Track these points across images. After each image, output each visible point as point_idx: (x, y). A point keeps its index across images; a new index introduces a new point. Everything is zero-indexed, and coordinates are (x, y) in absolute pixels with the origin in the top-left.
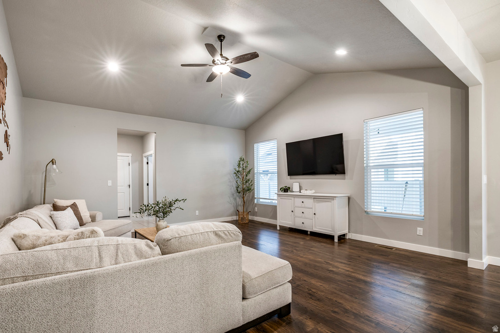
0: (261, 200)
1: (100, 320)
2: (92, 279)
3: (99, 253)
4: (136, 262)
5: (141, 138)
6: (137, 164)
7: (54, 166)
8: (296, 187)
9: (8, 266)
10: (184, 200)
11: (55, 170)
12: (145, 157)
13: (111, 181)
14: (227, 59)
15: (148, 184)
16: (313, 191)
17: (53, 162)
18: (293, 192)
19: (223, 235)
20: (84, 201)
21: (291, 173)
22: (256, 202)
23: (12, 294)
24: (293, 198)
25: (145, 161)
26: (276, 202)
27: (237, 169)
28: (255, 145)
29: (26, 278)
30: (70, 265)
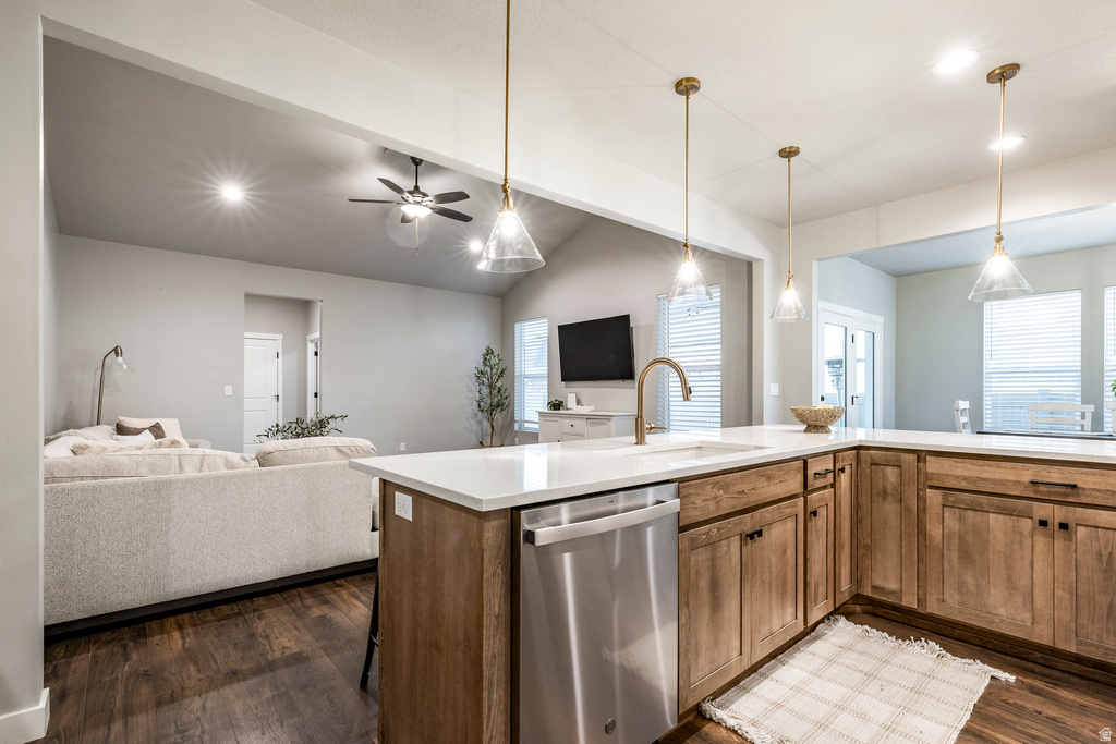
0: (527, 425)
1: (177, 527)
2: (168, 484)
3: (180, 463)
4: (223, 471)
5: (304, 306)
6: (294, 356)
7: (120, 359)
8: (571, 401)
9: (77, 467)
10: (343, 417)
11: (120, 365)
12: (311, 341)
13: (230, 387)
14: (425, 195)
15: (316, 395)
16: (593, 408)
17: (116, 351)
18: (567, 409)
19: (347, 451)
20: (176, 421)
21: (568, 376)
22: (516, 428)
23: (83, 490)
24: (559, 420)
25: (311, 348)
26: (537, 426)
27: (482, 368)
28: (517, 326)
29: (95, 478)
30: (143, 471)
